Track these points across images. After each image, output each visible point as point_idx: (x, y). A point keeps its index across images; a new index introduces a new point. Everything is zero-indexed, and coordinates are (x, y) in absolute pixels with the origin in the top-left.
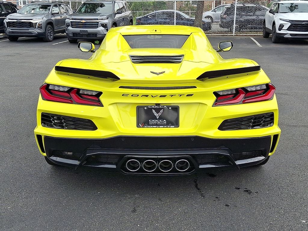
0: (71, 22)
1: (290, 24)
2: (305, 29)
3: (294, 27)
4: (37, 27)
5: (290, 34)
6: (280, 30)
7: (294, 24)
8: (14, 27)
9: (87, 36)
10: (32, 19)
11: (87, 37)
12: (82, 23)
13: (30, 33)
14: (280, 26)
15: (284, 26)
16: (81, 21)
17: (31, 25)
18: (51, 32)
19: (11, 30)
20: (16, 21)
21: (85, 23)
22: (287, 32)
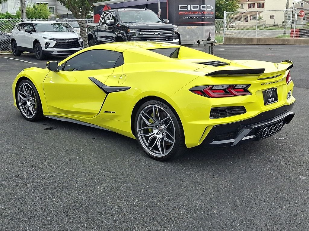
1: (55, 42)
2: (69, 46)
3: (59, 44)
5: (57, 51)
6: (46, 47)
7: (59, 42)
14: (46, 44)
15: (50, 44)
22: (54, 49)
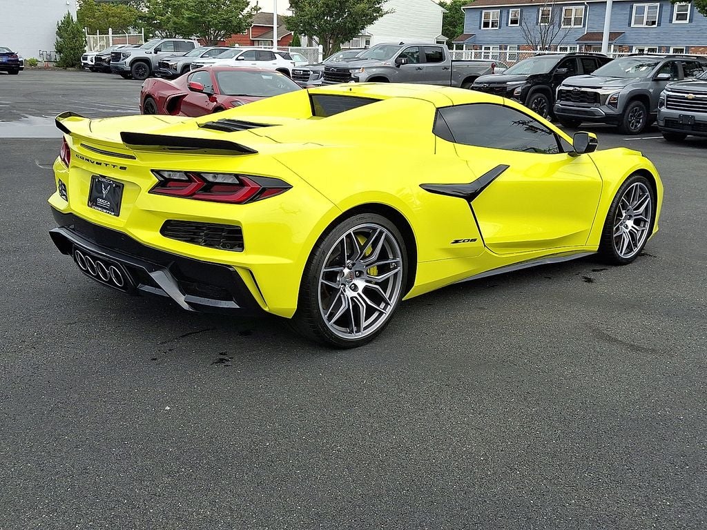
0: (668, 96)
4: (607, 103)
8: (567, 100)
9: (693, 127)
10: (600, 88)
11: (693, 130)
12: (687, 99)
13: (592, 113)
16: (686, 95)
17: (596, 98)
18: (640, 115)
19: (561, 105)
20: (571, 88)
21: (693, 99)
